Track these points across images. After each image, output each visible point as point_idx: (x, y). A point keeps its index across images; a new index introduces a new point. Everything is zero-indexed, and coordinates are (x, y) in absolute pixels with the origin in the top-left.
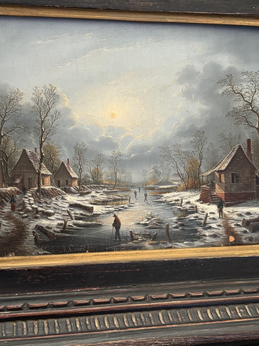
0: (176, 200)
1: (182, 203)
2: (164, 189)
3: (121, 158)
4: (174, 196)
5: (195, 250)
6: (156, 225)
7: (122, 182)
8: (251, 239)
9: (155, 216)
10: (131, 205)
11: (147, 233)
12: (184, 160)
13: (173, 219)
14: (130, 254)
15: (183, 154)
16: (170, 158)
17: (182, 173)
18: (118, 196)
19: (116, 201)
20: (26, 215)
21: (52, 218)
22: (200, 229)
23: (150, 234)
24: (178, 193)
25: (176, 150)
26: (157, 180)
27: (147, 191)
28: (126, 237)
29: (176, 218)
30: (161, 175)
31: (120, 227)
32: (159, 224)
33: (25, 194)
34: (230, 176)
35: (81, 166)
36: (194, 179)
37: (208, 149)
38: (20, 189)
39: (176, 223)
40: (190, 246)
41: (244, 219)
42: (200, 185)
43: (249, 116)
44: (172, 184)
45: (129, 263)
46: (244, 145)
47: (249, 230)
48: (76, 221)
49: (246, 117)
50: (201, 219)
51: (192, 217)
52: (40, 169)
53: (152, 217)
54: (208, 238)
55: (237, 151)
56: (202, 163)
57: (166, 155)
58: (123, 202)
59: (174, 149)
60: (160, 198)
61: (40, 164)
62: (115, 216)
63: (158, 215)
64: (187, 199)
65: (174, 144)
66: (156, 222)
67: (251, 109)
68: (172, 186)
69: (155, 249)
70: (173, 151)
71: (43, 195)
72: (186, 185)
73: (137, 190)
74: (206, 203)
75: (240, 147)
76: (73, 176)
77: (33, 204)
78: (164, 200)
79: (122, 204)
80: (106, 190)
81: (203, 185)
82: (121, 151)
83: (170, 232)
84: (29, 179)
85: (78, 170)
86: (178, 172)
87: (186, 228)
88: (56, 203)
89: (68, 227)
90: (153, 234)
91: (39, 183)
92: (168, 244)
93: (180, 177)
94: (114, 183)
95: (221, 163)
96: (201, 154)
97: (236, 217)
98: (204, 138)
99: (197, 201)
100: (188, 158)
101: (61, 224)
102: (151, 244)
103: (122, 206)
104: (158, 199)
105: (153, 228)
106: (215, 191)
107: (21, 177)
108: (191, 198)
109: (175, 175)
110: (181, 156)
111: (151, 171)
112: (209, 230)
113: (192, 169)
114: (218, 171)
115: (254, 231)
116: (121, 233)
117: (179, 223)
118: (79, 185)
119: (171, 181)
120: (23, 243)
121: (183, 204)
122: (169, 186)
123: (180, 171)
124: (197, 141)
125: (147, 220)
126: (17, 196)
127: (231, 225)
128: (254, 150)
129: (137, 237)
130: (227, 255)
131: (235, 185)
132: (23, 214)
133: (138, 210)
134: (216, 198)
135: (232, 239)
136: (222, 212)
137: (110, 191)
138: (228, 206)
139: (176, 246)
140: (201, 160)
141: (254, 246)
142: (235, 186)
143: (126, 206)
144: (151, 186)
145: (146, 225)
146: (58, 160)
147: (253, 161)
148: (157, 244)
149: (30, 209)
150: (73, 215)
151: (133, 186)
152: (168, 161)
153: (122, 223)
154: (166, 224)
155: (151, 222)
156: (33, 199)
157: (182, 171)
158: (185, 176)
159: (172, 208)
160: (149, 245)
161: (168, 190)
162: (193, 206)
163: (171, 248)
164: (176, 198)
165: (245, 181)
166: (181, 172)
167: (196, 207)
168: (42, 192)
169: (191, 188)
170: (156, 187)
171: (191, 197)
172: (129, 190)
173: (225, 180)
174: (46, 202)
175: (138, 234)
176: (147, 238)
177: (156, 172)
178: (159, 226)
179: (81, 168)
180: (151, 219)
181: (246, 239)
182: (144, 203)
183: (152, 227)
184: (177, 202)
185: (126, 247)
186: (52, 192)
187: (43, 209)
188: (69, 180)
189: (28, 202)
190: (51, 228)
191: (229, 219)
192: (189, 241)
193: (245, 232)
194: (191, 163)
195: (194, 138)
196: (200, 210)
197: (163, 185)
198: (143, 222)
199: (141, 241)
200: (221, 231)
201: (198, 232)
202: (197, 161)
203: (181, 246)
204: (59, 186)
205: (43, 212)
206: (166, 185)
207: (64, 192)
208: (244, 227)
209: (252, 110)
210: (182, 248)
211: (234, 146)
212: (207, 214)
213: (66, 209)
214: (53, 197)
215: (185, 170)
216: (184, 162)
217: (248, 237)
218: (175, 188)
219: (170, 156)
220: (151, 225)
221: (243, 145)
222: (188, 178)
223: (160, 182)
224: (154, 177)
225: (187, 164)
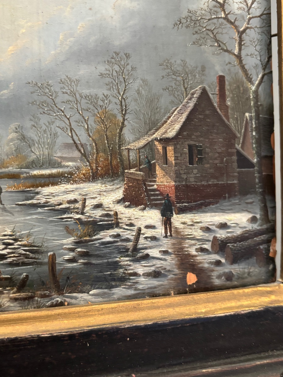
0: (70, 202)
1: (84, 206)
2: (42, 176)
4: (66, 192)
5: (112, 308)
6: (26, 256)
8: (229, 277)
9: (23, 238)
11: (3, 276)
12: (86, 114)
13: (65, 241)
15: (84, 101)
16: (55, 108)
17: (83, 141)
22: (124, 261)
23: (11, 278)
24: (75, 186)
25: (68, 92)
26: (25, 157)
29: (71, 239)
30: (34, 145)
32: (31, 255)
34: (186, 150)
36: (111, 156)
37: (138, 92)
39: (72, 250)
40: (103, 298)
41: (215, 238)
42: (124, 169)
43: (220, 30)
44: (59, 165)
46: (212, 86)
47: (226, 260)
49: (215, 32)
50: (128, 240)
51: (106, 236)
53: (16, 240)
54: (142, 279)
55: (199, 98)
56: (126, 122)
57: (45, 102)
59: (64, 88)
60: (32, 198)
63: (29, 235)
64: (96, 198)
65: (63, 77)
66: (24, 250)
67: (223, 15)
68: (61, 170)
69: (25, 309)
70: (60, 92)
72: (92, 169)
74: (137, 205)
75: (204, 92)
78: (43, 201)
81: (130, 168)
83: (57, 270)
86: (73, 140)
90: (18, 277)
92: (53, 297)
93: (80, 151)
95: (166, 122)
96: (123, 103)
97: (199, 234)
98: (129, 67)
99: (119, 202)
100: (96, 111)
102: (16, 299)
104: (28, 200)
105: (17, 265)
106: (155, 181)
108: (104, 195)
109: (67, 146)
110: (79, 105)
111: (10, 137)
112: (143, 263)
113: (106, 135)
114: (161, 141)
115: (235, 259)
117: (79, 250)
119: (59, 160)
121: (87, 209)
122: (54, 171)
123: (79, 139)
124: (115, 74)
125: (3, 246)
127: (189, 249)
128: (233, 100)
130: (181, 314)
131: (196, 168)
134: (157, 195)
135: (192, 279)
136: (170, 224)
138: (182, 211)
139: (73, 301)
140: (124, 115)
141: (235, 291)
142: (195, 171)
144: (12, 169)
147: (231, 120)
148: (30, 298)
152: (49, 114)
154: (49, 254)
155: (13, 251)
157: (83, 137)
158: (89, 148)
159: (63, 218)
160: (9, 301)
161: (53, 180)
162: (108, 212)
163: (61, 304)
164: (71, 197)
165: (216, 162)
166: (80, 141)
167: (116, 214)
169: (105, 175)
170: (22, 173)
171: (105, 193)
173: (176, 158)
176: (4, 287)
177: (23, 138)
178: (32, 258)
180: (12, 244)
181: (219, 277)
183: (15, 262)
184: (73, 205)
191: (184, 238)
192: (101, 288)
193: (218, 263)
194: (103, 120)
195: (107, 67)
196: (125, 220)
197: (41, 167)
200: (170, 262)
201: (121, 267)
202: (115, 116)
203: (85, 300)
206: (46, 168)
208: (215, 253)
209: (226, 18)
210: (87, 303)
211: (191, 88)
212: (140, 230)
215: (90, 136)
216: (86, 118)
217: (225, 274)
218: (68, 175)
219: (55, 104)
220: (14, 257)
221: (209, 87)
222: (97, 153)
223: (33, 162)
224: (18, 150)
225: (93, 123)
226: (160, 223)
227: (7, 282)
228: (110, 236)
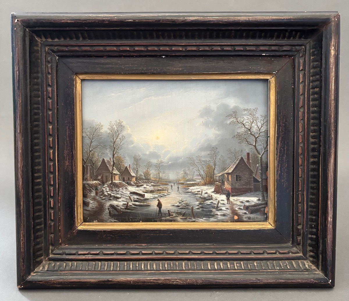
0: (198, 192)
1: (202, 193)
2: (190, 184)
3: (163, 164)
4: (197, 189)
5: (210, 224)
7: (163, 179)
8: (249, 218)
10: (169, 194)
12: (203, 166)
13: (196, 203)
14: (167, 224)
15: (203, 162)
16: (194, 164)
17: (202, 174)
18: (160, 188)
19: (159, 191)
20: (104, 198)
21: (120, 200)
22: (214, 210)
24: (199, 187)
25: (198, 159)
26: (186, 178)
27: (179, 185)
28: (165, 214)
29: (198, 203)
30: (188, 175)
31: (161, 207)
32: (186, 206)
33: (103, 185)
34: (235, 177)
35: (137, 169)
36: (211, 178)
37: (220, 159)
38: (101, 182)
39: (198, 206)
41: (244, 205)
42: (214, 182)
43: (248, 138)
44: (195, 181)
45: (166, 230)
46: (245, 156)
47: (248, 213)
48: (134, 203)
49: (247, 138)
50: (215, 204)
51: (208, 202)
52: (113, 171)
53: (182, 202)
54: (219, 216)
55: (240, 160)
56: (215, 168)
57: (192, 163)
58: (164, 191)
60: (187, 190)
61: (113, 167)
62: (158, 200)
63: (186, 200)
65: (197, 155)
67: (250, 133)
68: (195, 182)
69: (184, 222)
70: (196, 160)
71: (114, 186)
72: (205, 182)
73: (173, 184)
74: (218, 193)
75: (242, 158)
76: (133, 175)
77: (108, 191)
78: (190, 191)
79: (163, 193)
80: (153, 184)
81: (216, 182)
82: (162, 160)
84: (106, 176)
85: (135, 171)
86: (199, 174)
87: (204, 210)
88: (122, 191)
89: (129, 206)
91: (112, 179)
93: (201, 177)
94: (158, 180)
95: (228, 168)
96: (215, 162)
97: (239, 203)
98: (217, 152)
99: (212, 192)
100: (206, 165)
101: (125, 204)
102: (182, 219)
103: (163, 194)
104: (186, 190)
106: (224, 186)
107: (101, 175)
109: (197, 175)
110: (201, 163)
111: (182, 172)
112: (220, 211)
113: (209, 172)
114: (227, 174)
115: (252, 213)
116: (162, 211)
118: (136, 180)
119: (195, 179)
120: (102, 215)
122: (194, 182)
124: (212, 154)
125: (179, 203)
126: (99, 186)
127: (235, 208)
128: (252, 160)
129: (172, 214)
130: (231, 228)
131: (238, 182)
132: (102, 197)
133: (173, 197)
134: (225, 190)
135: (236, 218)
136: (229, 200)
137: (156, 184)
138: (233, 196)
139: (198, 221)
140: (215, 166)
141: (250, 223)
142: (238, 183)
143: (165, 194)
144: (182, 182)
145: (178, 206)
146: (123, 165)
147: (251, 167)
149: (107, 194)
150: (132, 199)
151: (170, 182)
152: (193, 166)
153: (163, 205)
156: (108, 189)
157: (202, 173)
158: (204, 176)
161: (193, 185)
163: (195, 221)
164: (198, 190)
165: (245, 180)
167: (212, 196)
168: (114, 184)
169: (208, 184)
170: (185, 183)
171: (208, 189)
172: (167, 184)
173: (232, 179)
174: (116, 191)
175: (173, 212)
176: (179, 215)
177: (185, 173)
179: (137, 170)
180: (181, 203)
181: (246, 218)
182: (177, 192)
185: (165, 220)
186: (119, 184)
187: (114, 195)
188: (130, 177)
189: (105, 190)
190: (119, 206)
191: (234, 204)
193: (245, 213)
194: (208, 168)
195: (210, 152)
196: (214, 198)
197: (190, 181)
198: (177, 205)
199: (175, 216)
200: (229, 212)
201: (213, 212)
202: (212, 166)
203: (201, 221)
204: (124, 181)
205: (114, 196)
206: (191, 181)
207: (127, 185)
208: (244, 210)
209: (251, 134)
210: (202, 222)
211: (237, 157)
212: (219, 201)
213: (128, 195)
214: (120, 188)
215: (204, 172)
217: (248, 217)
218: (197, 184)
221: (244, 156)
222: (206, 177)
223: (188, 180)
224: (184, 176)
225: (205, 168)
226: (226, 199)
227: (179, 214)
228: (210, 202)
